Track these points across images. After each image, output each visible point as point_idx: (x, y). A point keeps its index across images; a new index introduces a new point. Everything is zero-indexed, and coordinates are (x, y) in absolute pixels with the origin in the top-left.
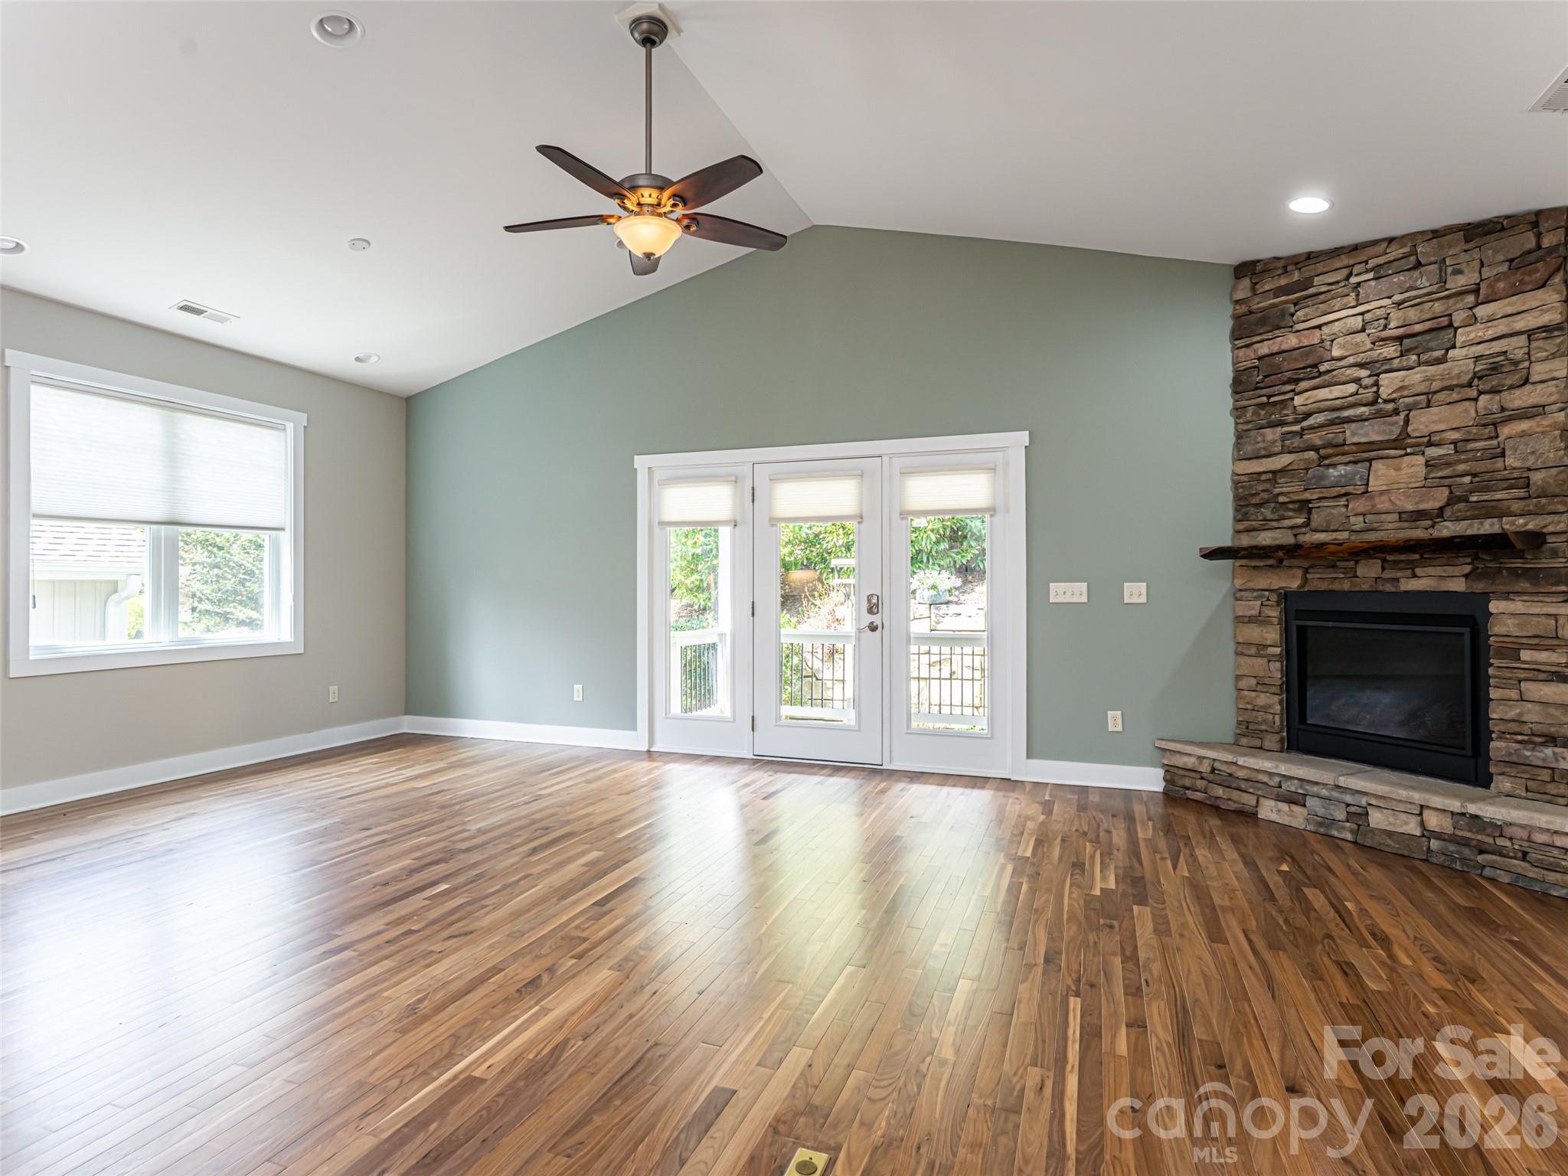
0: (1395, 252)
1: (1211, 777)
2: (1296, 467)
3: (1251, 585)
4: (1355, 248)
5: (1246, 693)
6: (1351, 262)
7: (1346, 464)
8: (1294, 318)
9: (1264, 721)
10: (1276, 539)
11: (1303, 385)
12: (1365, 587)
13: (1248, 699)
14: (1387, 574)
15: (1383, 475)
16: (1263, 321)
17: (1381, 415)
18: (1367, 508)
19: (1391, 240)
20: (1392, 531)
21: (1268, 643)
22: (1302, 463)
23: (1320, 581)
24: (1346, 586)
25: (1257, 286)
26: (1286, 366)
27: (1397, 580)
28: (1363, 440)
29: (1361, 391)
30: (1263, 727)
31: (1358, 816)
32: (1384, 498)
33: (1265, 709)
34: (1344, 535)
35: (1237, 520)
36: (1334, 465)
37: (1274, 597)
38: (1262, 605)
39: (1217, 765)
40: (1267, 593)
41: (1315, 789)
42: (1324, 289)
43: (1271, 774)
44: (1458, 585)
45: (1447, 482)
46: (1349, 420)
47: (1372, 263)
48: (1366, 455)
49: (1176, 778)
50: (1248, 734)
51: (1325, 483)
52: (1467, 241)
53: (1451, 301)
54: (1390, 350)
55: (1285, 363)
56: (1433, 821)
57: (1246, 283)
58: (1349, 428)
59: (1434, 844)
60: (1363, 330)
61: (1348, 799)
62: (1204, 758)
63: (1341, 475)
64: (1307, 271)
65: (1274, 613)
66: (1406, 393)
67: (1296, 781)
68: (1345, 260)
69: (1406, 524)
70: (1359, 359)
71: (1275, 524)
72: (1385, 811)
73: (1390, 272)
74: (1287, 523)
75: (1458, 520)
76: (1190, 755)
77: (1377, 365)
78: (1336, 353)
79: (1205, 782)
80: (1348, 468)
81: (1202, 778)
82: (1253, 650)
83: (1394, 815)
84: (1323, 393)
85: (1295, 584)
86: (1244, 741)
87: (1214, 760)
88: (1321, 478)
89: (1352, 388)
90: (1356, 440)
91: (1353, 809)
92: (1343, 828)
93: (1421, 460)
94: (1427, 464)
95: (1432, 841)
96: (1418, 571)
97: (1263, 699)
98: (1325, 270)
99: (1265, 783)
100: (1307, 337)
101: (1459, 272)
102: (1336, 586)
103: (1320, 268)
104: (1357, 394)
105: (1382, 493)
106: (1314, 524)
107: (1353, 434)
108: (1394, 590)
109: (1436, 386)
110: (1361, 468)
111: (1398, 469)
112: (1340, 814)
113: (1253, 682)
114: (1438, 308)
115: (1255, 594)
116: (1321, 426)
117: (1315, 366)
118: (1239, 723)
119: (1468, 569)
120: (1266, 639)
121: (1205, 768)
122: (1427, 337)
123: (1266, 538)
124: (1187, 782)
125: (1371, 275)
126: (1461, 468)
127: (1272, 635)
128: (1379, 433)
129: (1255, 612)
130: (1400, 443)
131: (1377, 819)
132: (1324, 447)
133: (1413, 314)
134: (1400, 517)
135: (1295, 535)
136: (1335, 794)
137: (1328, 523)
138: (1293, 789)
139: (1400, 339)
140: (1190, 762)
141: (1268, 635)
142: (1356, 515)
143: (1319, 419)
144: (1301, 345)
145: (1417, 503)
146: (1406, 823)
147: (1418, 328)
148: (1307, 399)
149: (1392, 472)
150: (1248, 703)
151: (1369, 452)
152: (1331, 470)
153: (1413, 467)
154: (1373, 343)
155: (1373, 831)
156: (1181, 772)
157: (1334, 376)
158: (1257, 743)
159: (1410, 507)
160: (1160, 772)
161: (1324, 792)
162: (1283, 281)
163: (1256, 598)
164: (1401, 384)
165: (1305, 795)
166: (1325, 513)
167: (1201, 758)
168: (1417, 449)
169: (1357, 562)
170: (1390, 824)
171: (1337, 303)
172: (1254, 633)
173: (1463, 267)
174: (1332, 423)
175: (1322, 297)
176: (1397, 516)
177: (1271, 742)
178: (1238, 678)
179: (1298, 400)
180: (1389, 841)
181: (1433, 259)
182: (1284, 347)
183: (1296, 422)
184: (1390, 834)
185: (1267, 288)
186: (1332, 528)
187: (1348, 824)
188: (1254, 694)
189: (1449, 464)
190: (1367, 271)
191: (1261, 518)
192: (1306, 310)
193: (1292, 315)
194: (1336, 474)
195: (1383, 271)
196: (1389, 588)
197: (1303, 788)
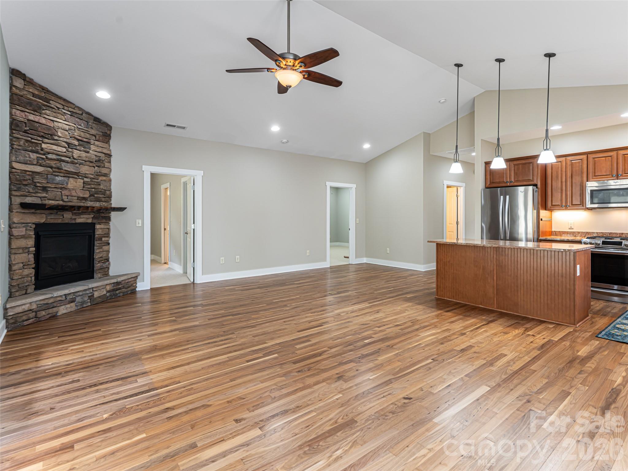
0: (76, 111)
1: (38, 309)
2: (43, 173)
4: (65, 100)
5: (17, 271)
6: (64, 104)
7: (61, 176)
8: (44, 112)
9: (27, 281)
10: (33, 201)
11: (46, 140)
12: (67, 222)
13: (19, 274)
14: (73, 217)
15: (72, 183)
16: (29, 104)
17: (72, 163)
18: (70, 194)
20: (75, 203)
21: (29, 246)
22: (46, 172)
23: (51, 219)
24: (59, 221)
25: (26, 87)
26: (40, 129)
27: (75, 219)
28: (69, 170)
29: (67, 152)
30: (27, 284)
31: (91, 297)
32: (74, 191)
34: (61, 203)
35: (13, 190)
36: (58, 176)
37: (33, 226)
38: (26, 230)
39: (38, 303)
40: (30, 224)
41: (78, 294)
43: (61, 296)
44: (90, 221)
45: (89, 189)
46: (63, 161)
47: (70, 109)
48: (68, 175)
49: (18, 319)
50: (19, 289)
51: (55, 182)
52: (94, 121)
53: (91, 136)
54: (76, 143)
55: (40, 128)
56: (108, 288)
58: (63, 164)
59: (108, 294)
60: (67, 131)
61: (88, 292)
63: (60, 180)
65: (32, 233)
66: (80, 158)
67: (72, 294)
68: (61, 101)
69: (79, 201)
70: (68, 141)
71: (33, 194)
72: (98, 291)
73: (76, 116)
74: (39, 195)
75: (91, 201)
76: (25, 304)
77: (72, 145)
78: (60, 134)
79: (35, 312)
80: (62, 178)
81: (33, 312)
82: (20, 251)
83: (101, 291)
84: (55, 147)
85: (43, 221)
86: (17, 294)
87: (36, 301)
88: (54, 179)
89: (64, 150)
90: (66, 169)
91: (90, 295)
92: (87, 302)
93: (82, 181)
94: (84, 183)
96: (82, 216)
97: (25, 271)
98: (55, 100)
99: (61, 300)
100: (49, 123)
101: (92, 128)
102: (56, 221)
103: (53, 98)
104: (65, 152)
105: (73, 189)
106: (49, 197)
107: (65, 166)
109: (87, 159)
110: (66, 179)
111: (76, 182)
112: (87, 298)
113: (21, 265)
114: (88, 136)
115: (24, 225)
116: (54, 160)
117: (51, 135)
118: (14, 286)
119: (93, 216)
120: (27, 245)
121: (35, 306)
122: (86, 143)
123: (29, 200)
124: (26, 317)
125: (69, 113)
126: (93, 186)
127: (31, 242)
128: (73, 169)
129: (23, 233)
130: (77, 174)
131: (96, 294)
132: (55, 168)
133: (82, 134)
134: (78, 199)
135: (41, 200)
136: (84, 292)
137: (55, 197)
138: (71, 297)
139: (78, 140)
140: (26, 307)
141: (28, 243)
142: (65, 196)
143: (54, 157)
144: (47, 124)
145: (83, 195)
147: (85, 140)
148: (48, 147)
149: (75, 183)
150: (20, 276)
151: (69, 174)
152: (57, 178)
153: (80, 182)
154: (70, 137)
155: (96, 299)
156: (21, 315)
157: (59, 143)
158: (24, 292)
159: (81, 196)
161: (81, 293)
162: (38, 93)
163: (24, 227)
164: (80, 155)
165: (76, 297)
166: (54, 193)
167: (32, 303)
168: (82, 177)
170: (99, 294)
172: (22, 243)
173: (93, 127)
174: (58, 160)
175: (54, 110)
177: (31, 289)
178: (10, 265)
179: (44, 146)
180: (99, 299)
181: (86, 120)
182: (40, 121)
183: (44, 154)
185: (30, 89)
186: (57, 199)
188: (20, 270)
189: (89, 184)
190: (69, 111)
191: (27, 191)
193: (43, 109)
194: (58, 179)
195: (74, 115)
196: (74, 222)
197: (74, 295)
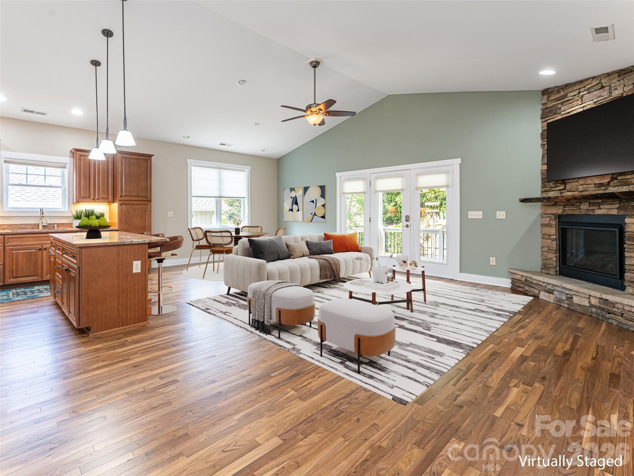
0: (594, 83)
1: (525, 283)
3: (546, 212)
4: (582, 81)
5: (545, 253)
6: (580, 87)
8: (561, 110)
9: (550, 264)
10: (555, 195)
12: (583, 213)
13: (545, 255)
14: (591, 208)
16: (550, 112)
18: (584, 182)
19: (593, 78)
20: (592, 191)
21: (552, 234)
23: (569, 210)
24: (577, 212)
25: (550, 98)
27: (594, 210)
30: (550, 266)
31: (570, 298)
32: (590, 178)
33: (550, 259)
34: (576, 193)
35: (542, 188)
37: (553, 217)
38: (550, 220)
39: (528, 279)
40: (551, 215)
41: (557, 288)
42: (571, 98)
43: (544, 282)
44: (615, 212)
47: (587, 87)
49: (515, 283)
50: (545, 269)
52: (618, 76)
56: (594, 301)
57: (546, 97)
59: (594, 310)
61: (567, 292)
62: (523, 276)
64: (566, 91)
65: (553, 223)
67: (551, 285)
68: (578, 87)
69: (597, 188)
71: (554, 189)
72: (578, 297)
73: (593, 90)
74: (558, 188)
75: (614, 186)
76: (519, 275)
79: (523, 285)
81: (523, 283)
82: (547, 237)
83: (581, 298)
85: (560, 212)
86: (544, 271)
87: (527, 277)
91: (568, 296)
92: (565, 303)
95: (593, 308)
96: (601, 207)
97: (550, 255)
98: (572, 90)
99: (542, 285)
101: (616, 89)
102: (574, 213)
103: (570, 90)
106: (567, 189)
108: (593, 214)
112: (564, 298)
113: (547, 248)
115: (547, 216)
118: (543, 264)
119: (618, 206)
120: (551, 233)
121: (523, 279)
123: (551, 194)
124: (518, 284)
125: (586, 92)
127: (553, 231)
129: (547, 222)
131: (576, 300)
135: (561, 193)
136: (563, 290)
137: (571, 188)
138: (550, 288)
140: (519, 277)
141: (551, 231)
142: (580, 185)
145: (600, 181)
146: (584, 302)
150: (545, 257)
155: (574, 304)
156: (516, 281)
158: (548, 272)
159: (598, 182)
160: (510, 281)
161: (560, 289)
162: (558, 96)
163: (548, 217)
165: (553, 290)
166: (570, 184)
167: (522, 276)
169: (581, 203)
170: (579, 302)
171: (575, 103)
172: (548, 230)
173: (618, 87)
175: (570, 101)
176: (594, 185)
177: (552, 271)
178: (542, 247)
180: (579, 308)
181: (607, 85)
184: (579, 305)
185: (552, 98)
186: (573, 190)
187: (566, 301)
188: (547, 253)
190: (585, 90)
191: (550, 187)
192: (565, 107)
193: (560, 109)
195: (590, 91)
196: (591, 213)
197: (553, 287)
